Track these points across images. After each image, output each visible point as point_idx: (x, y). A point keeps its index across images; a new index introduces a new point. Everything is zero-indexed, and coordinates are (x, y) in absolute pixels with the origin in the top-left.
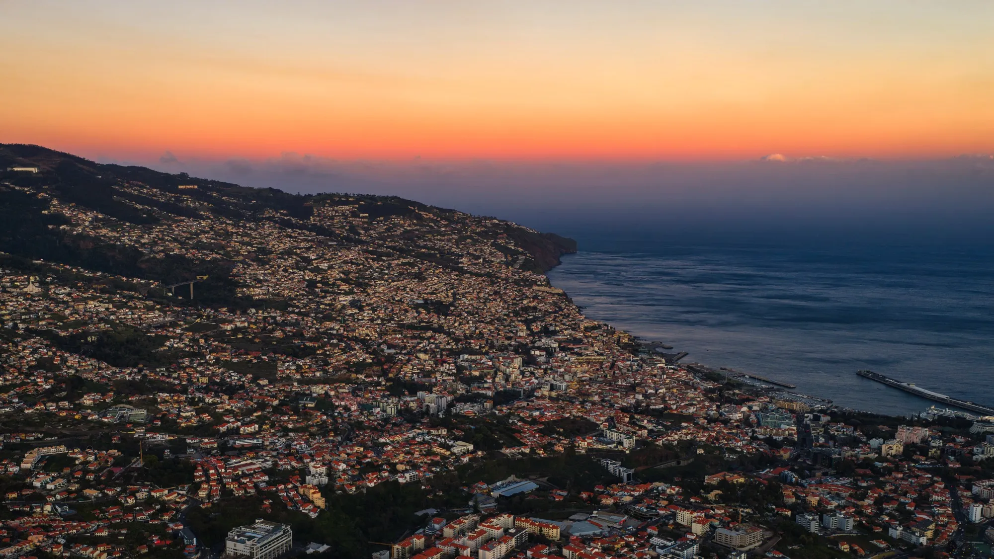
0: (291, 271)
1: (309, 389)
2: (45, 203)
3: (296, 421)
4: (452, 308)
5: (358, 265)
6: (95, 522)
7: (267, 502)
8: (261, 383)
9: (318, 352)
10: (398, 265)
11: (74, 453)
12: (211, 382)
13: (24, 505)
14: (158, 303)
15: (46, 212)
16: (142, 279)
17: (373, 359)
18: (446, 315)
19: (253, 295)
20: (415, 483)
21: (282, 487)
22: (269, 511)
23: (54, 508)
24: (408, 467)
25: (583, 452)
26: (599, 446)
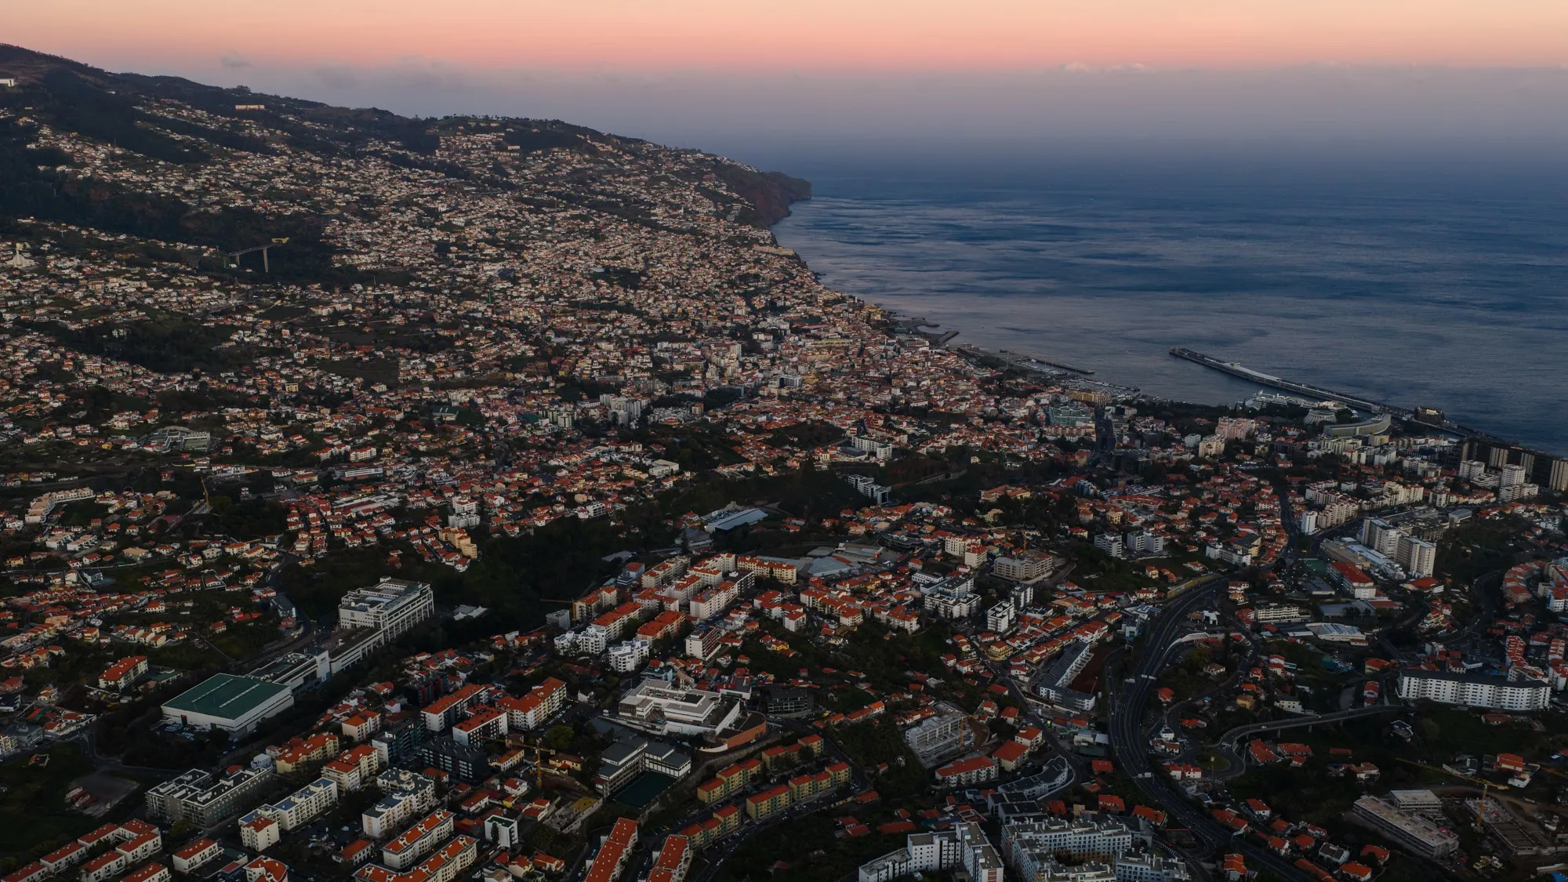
0: (412, 228)
1: (446, 396)
2: (31, 133)
3: (432, 441)
4: (644, 279)
5: (508, 219)
6: (146, 593)
7: (395, 554)
8: (377, 389)
9: (457, 344)
10: (565, 218)
11: (105, 498)
12: (303, 389)
13: (35, 575)
14: (217, 280)
15: (33, 146)
16: (189, 243)
17: (535, 352)
18: (636, 288)
19: (359, 265)
20: (601, 519)
21: (415, 532)
22: (399, 565)
23: (81, 578)
24: (591, 498)
25: (825, 467)
26: (846, 459)
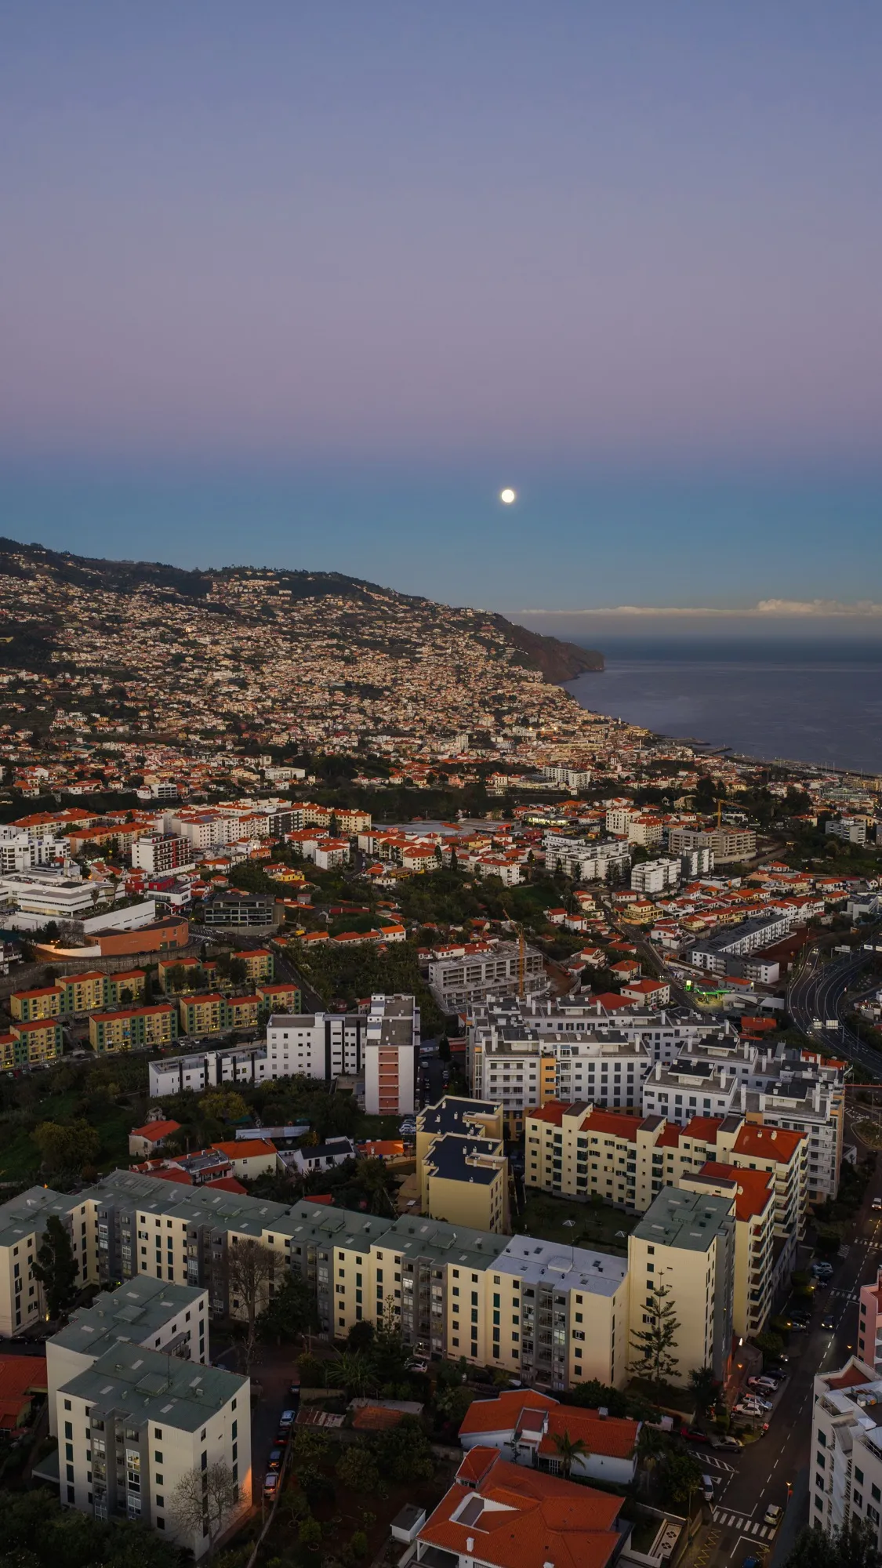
0: (152, 643)
4: (387, 693)
5: (258, 642)
9: (142, 714)
17: (227, 726)
18: (374, 699)
19: (78, 662)
25: (499, 792)
26: (528, 786)
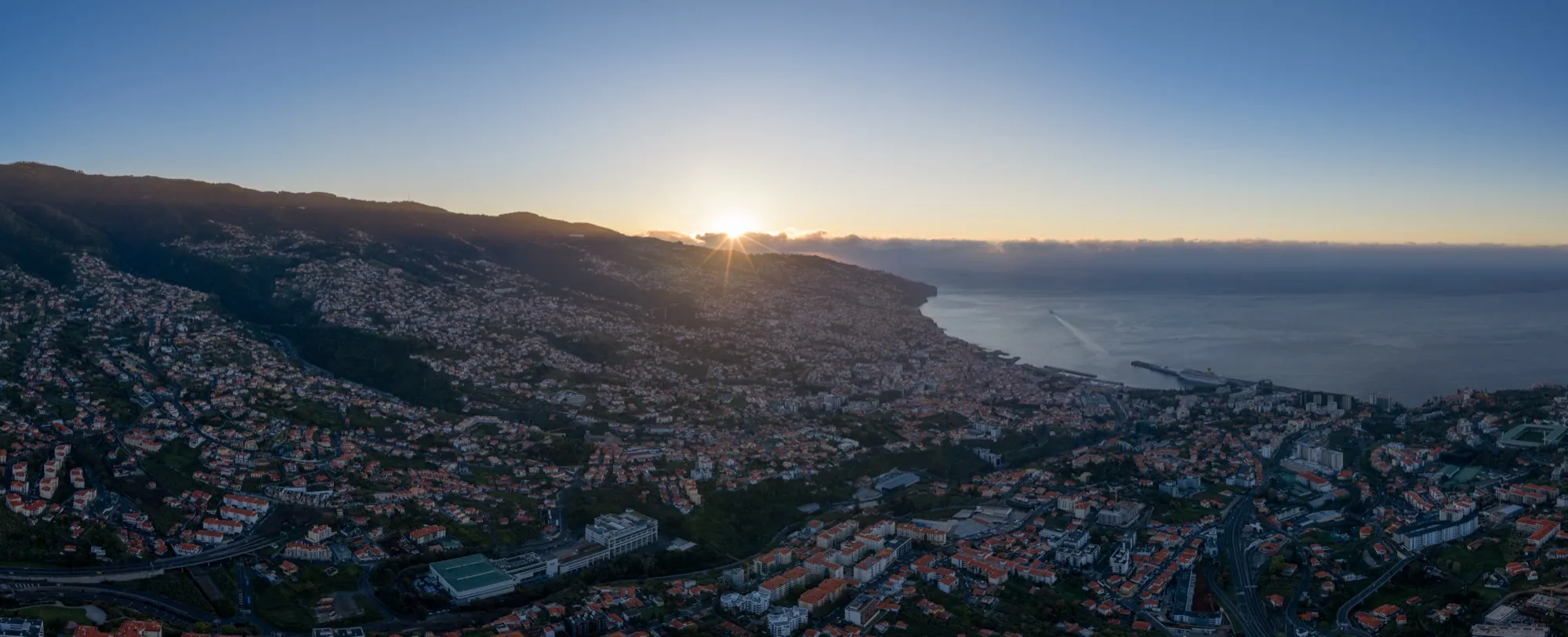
3: (708, 415)
7: (644, 493)
8: (693, 381)
12: (654, 378)
16: (631, 303)
20: (800, 480)
21: (665, 479)
22: (644, 501)
24: (794, 464)
25: (958, 443)
26: (971, 437)
